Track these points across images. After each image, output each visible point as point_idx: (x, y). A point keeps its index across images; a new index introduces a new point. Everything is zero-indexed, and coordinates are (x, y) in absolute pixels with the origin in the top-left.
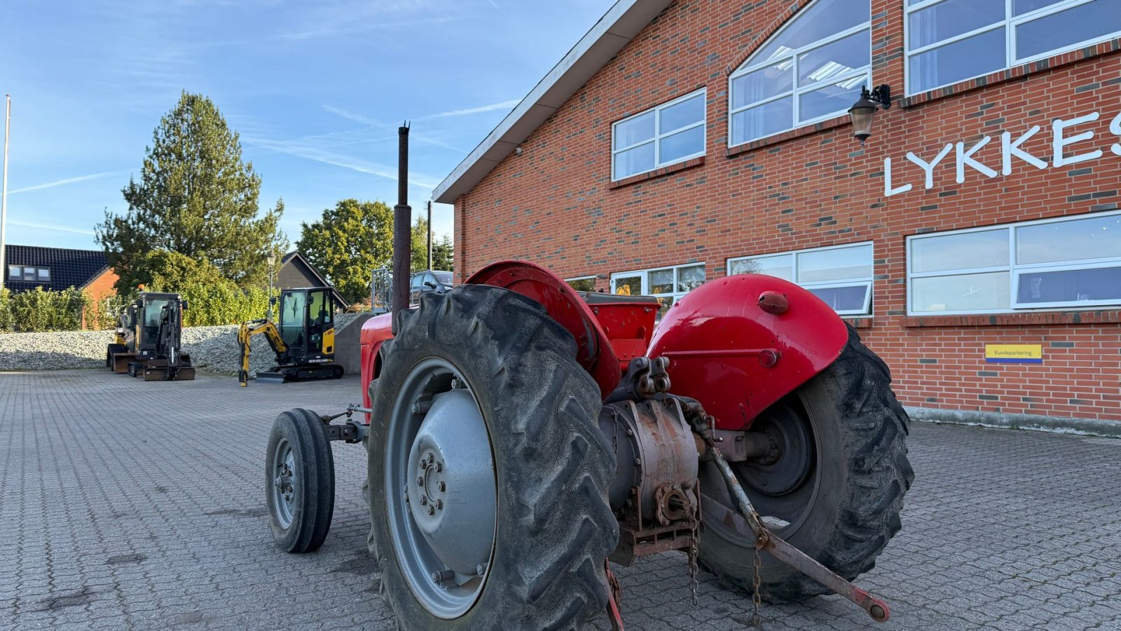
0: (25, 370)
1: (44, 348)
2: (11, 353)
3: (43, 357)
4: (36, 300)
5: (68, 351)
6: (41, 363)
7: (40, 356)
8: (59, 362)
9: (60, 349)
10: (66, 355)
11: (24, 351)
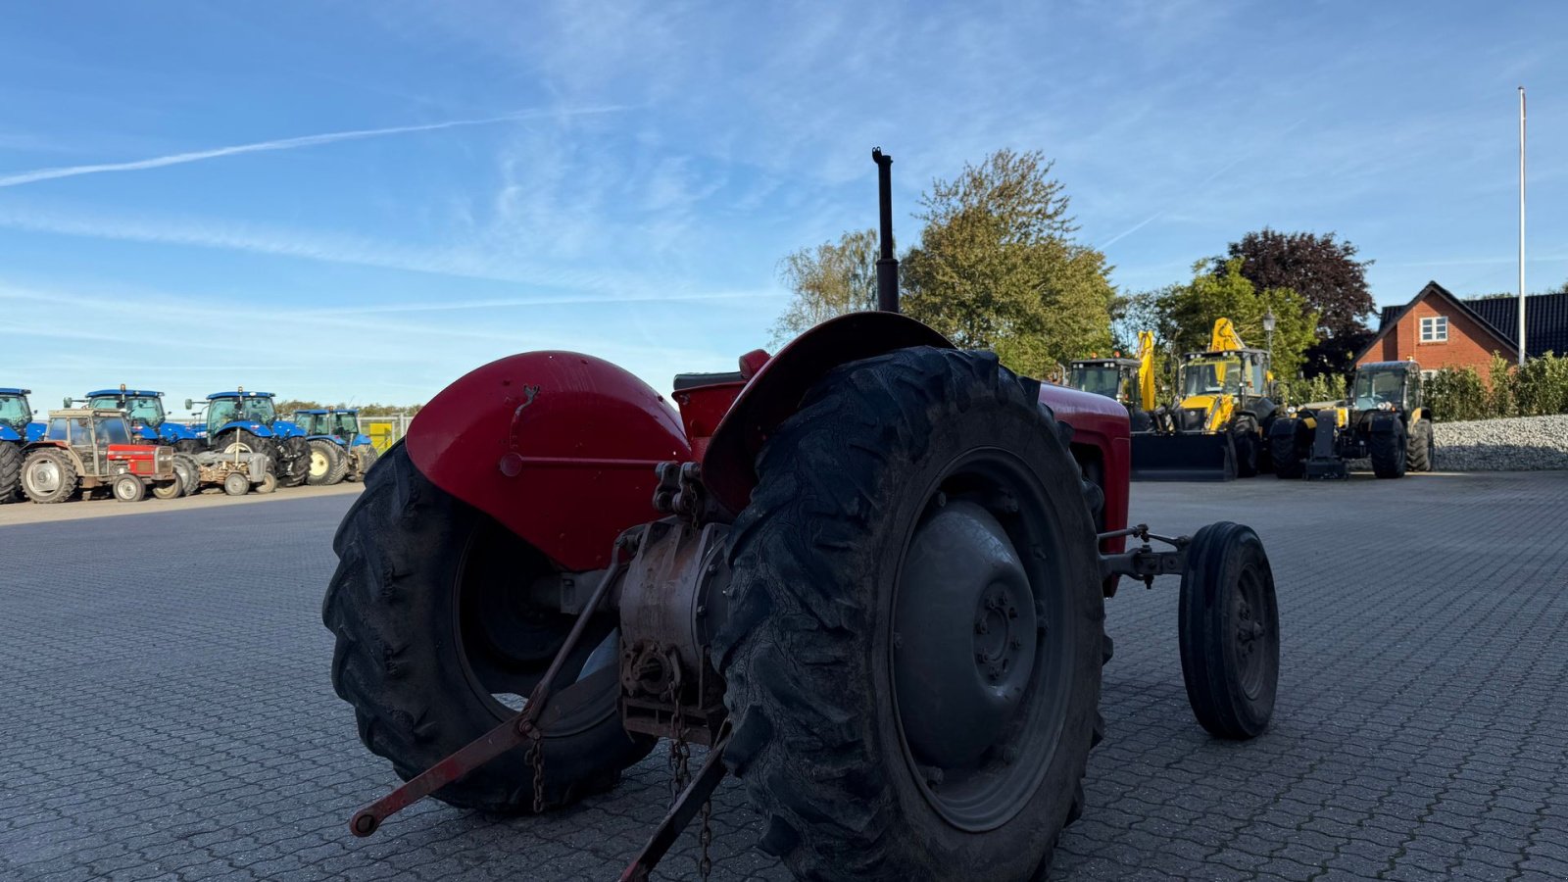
0: (1483, 470)
1: (1515, 440)
2: (1470, 447)
3: (1512, 452)
4: (1543, 371)
5: (1550, 444)
6: (1507, 461)
7: (1508, 451)
8: (1532, 459)
9: (1538, 441)
10: (1545, 449)
11: (1488, 444)
